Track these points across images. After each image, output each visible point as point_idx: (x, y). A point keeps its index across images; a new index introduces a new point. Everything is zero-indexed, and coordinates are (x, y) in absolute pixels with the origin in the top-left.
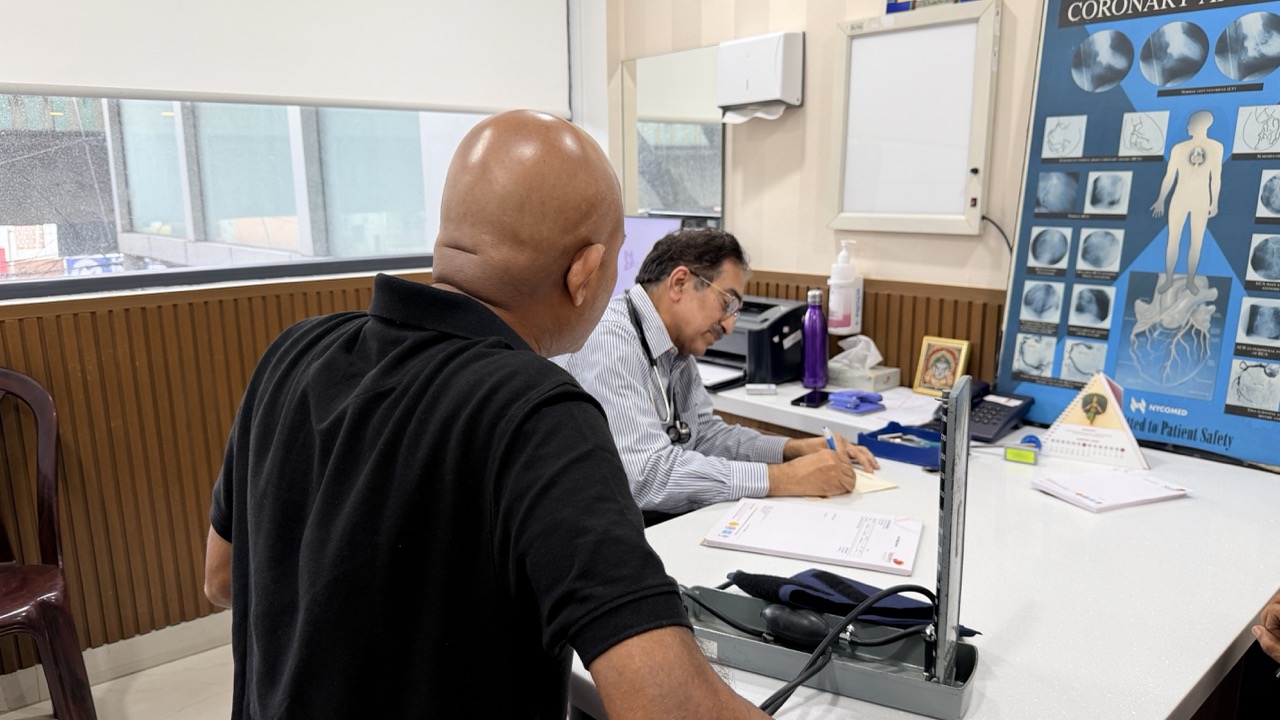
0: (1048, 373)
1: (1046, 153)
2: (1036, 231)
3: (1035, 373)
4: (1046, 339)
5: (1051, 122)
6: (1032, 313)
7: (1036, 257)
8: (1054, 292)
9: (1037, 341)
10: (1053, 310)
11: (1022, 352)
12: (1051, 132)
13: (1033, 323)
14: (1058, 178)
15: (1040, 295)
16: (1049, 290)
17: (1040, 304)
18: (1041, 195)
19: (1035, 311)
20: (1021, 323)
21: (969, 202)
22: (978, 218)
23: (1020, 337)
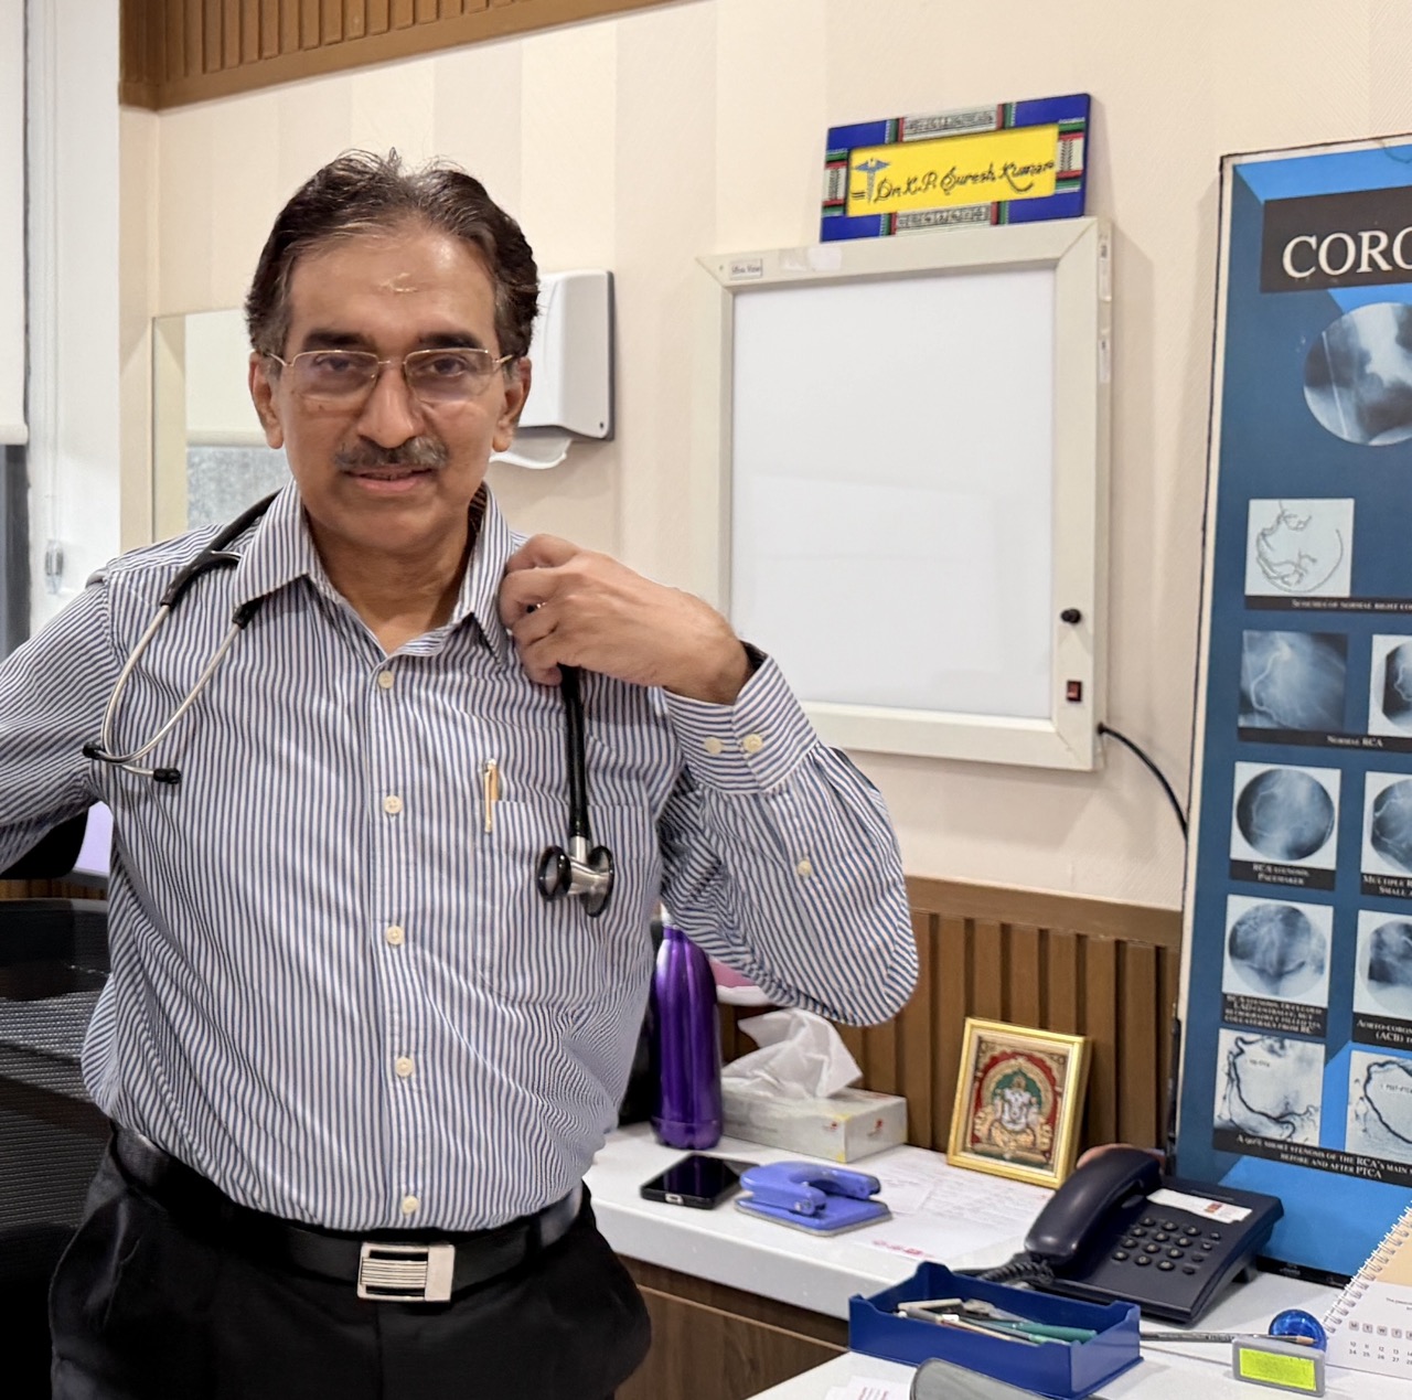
0: (1309, 1135)
1: (1256, 585)
2: (1245, 773)
3: (1275, 1132)
4: (1295, 1048)
5: (1262, 512)
6: (1255, 978)
7: (1249, 836)
8: (1308, 929)
9: (1272, 1050)
10: (1308, 970)
11: (1234, 1078)
12: (1263, 535)
13: (1257, 1003)
14: (1292, 646)
15: (1270, 934)
16: (1292, 923)
17: (1273, 956)
18: (1251, 686)
19: (1261, 972)
20: (1227, 1002)
21: (1062, 691)
22: (1089, 732)
23: (1227, 1039)
